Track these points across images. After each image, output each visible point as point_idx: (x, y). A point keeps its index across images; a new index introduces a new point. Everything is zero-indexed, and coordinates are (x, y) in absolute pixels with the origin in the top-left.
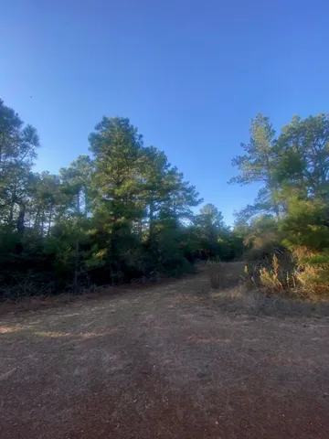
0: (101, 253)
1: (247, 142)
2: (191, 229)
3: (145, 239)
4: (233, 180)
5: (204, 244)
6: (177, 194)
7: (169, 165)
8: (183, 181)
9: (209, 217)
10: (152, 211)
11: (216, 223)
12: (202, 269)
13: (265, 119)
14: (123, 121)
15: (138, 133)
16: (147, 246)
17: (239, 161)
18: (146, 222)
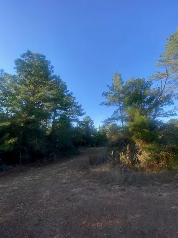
0: (12, 141)
1: (111, 85)
2: (77, 128)
3: (48, 133)
4: (102, 103)
5: (84, 137)
6: (71, 108)
7: (68, 91)
8: (75, 101)
9: (87, 123)
10: (55, 116)
11: (90, 127)
12: (82, 152)
13: (120, 75)
14: (41, 56)
15: (51, 65)
16: (49, 137)
17: (106, 94)
18: (50, 123)
